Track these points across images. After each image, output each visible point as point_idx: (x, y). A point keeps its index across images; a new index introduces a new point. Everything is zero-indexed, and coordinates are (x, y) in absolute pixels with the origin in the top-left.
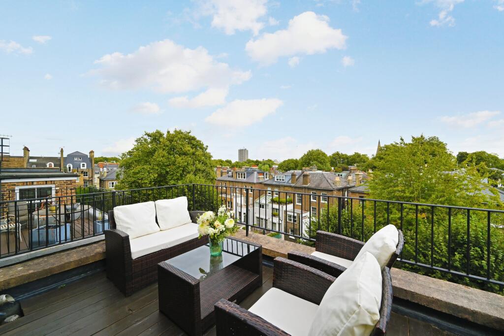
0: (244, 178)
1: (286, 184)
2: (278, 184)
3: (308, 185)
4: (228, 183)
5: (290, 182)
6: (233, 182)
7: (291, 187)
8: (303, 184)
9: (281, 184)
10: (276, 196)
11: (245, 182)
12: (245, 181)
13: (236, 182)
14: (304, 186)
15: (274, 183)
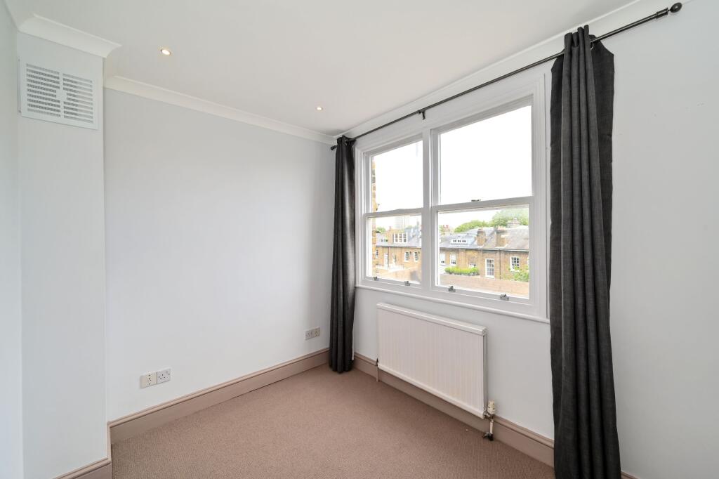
0: (405, 241)
1: (468, 247)
2: (454, 246)
3: (506, 246)
4: (381, 249)
5: (476, 243)
6: (387, 247)
7: (476, 250)
8: (497, 246)
9: (460, 246)
10: (451, 266)
11: (406, 248)
12: (406, 245)
13: (391, 247)
14: (499, 248)
15: (450, 246)
